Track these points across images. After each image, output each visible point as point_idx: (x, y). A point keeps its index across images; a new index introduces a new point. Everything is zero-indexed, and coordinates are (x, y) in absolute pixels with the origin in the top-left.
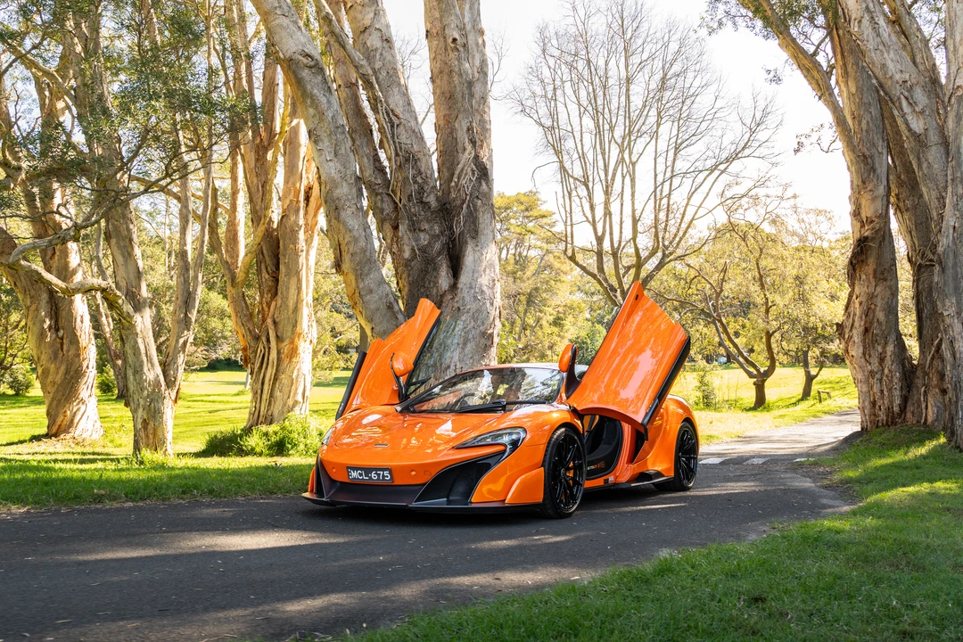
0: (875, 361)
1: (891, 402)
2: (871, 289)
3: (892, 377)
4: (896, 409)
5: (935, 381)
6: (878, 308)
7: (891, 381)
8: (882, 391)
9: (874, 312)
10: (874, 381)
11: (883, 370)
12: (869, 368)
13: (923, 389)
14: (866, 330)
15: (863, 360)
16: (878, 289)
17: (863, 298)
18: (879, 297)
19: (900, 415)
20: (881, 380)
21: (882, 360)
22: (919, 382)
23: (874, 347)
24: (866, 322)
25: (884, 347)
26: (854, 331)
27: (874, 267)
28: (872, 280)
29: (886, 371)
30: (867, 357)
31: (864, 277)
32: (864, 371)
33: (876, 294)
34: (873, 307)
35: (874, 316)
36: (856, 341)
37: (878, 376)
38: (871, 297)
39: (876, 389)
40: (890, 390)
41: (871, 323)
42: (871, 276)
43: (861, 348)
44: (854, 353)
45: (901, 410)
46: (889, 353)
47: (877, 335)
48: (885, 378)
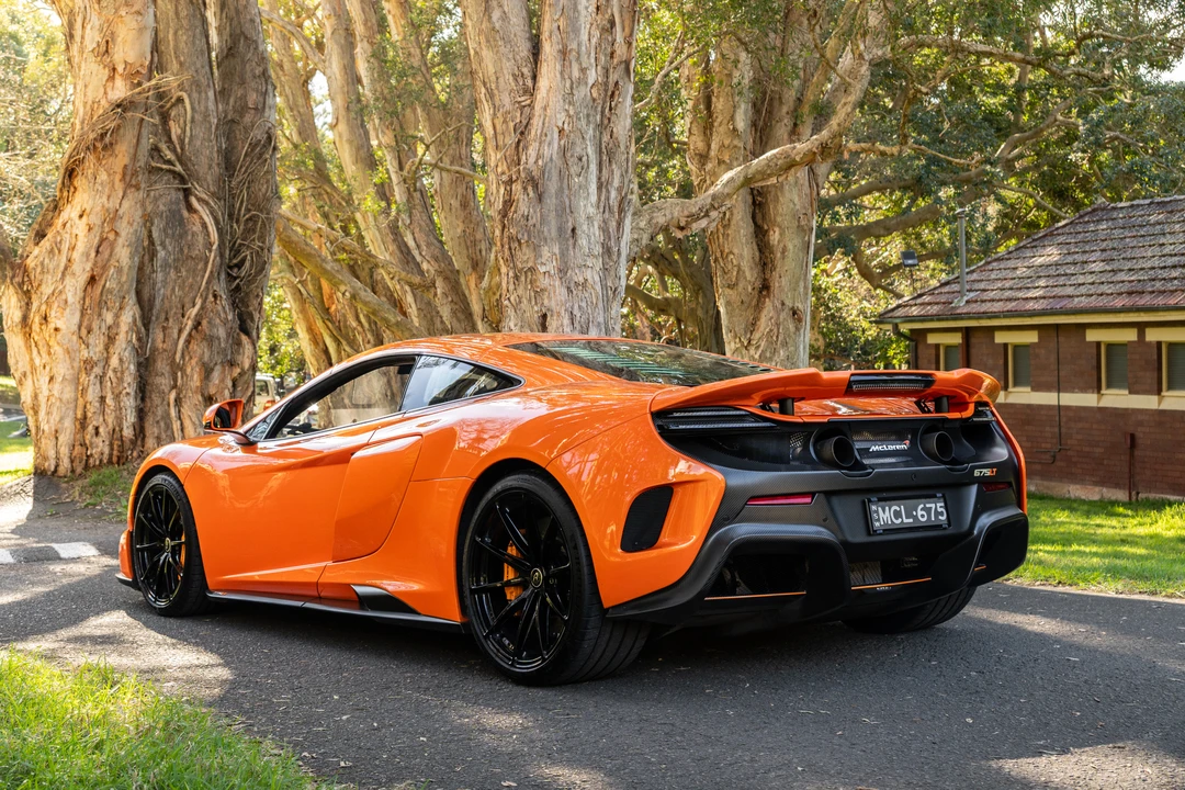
0: (97, 342)
1: (119, 420)
2: (113, 204)
3: (122, 373)
4: (128, 433)
5: (196, 381)
6: (121, 241)
7: (121, 380)
8: (103, 399)
9: (112, 246)
10: (89, 381)
11: (107, 360)
12: (85, 354)
13: (173, 396)
14: (92, 280)
15: (75, 338)
16: (126, 204)
17: (95, 219)
18: (125, 220)
19: (134, 443)
20: (101, 379)
21: (111, 340)
22: (163, 382)
23: (100, 315)
24: (95, 264)
25: (117, 316)
26: (69, 280)
27: (126, 160)
28: (119, 187)
29: (114, 362)
30: (84, 332)
31: (103, 176)
32: (72, 360)
33: (120, 212)
34: (111, 236)
35: (111, 255)
36: (70, 300)
37: (97, 370)
38: (112, 217)
39: (93, 394)
40: (117, 397)
41: (105, 268)
42: (118, 177)
43: (78, 315)
44: (60, 324)
45: (135, 435)
46: (124, 328)
47: (110, 291)
48: (110, 374)
